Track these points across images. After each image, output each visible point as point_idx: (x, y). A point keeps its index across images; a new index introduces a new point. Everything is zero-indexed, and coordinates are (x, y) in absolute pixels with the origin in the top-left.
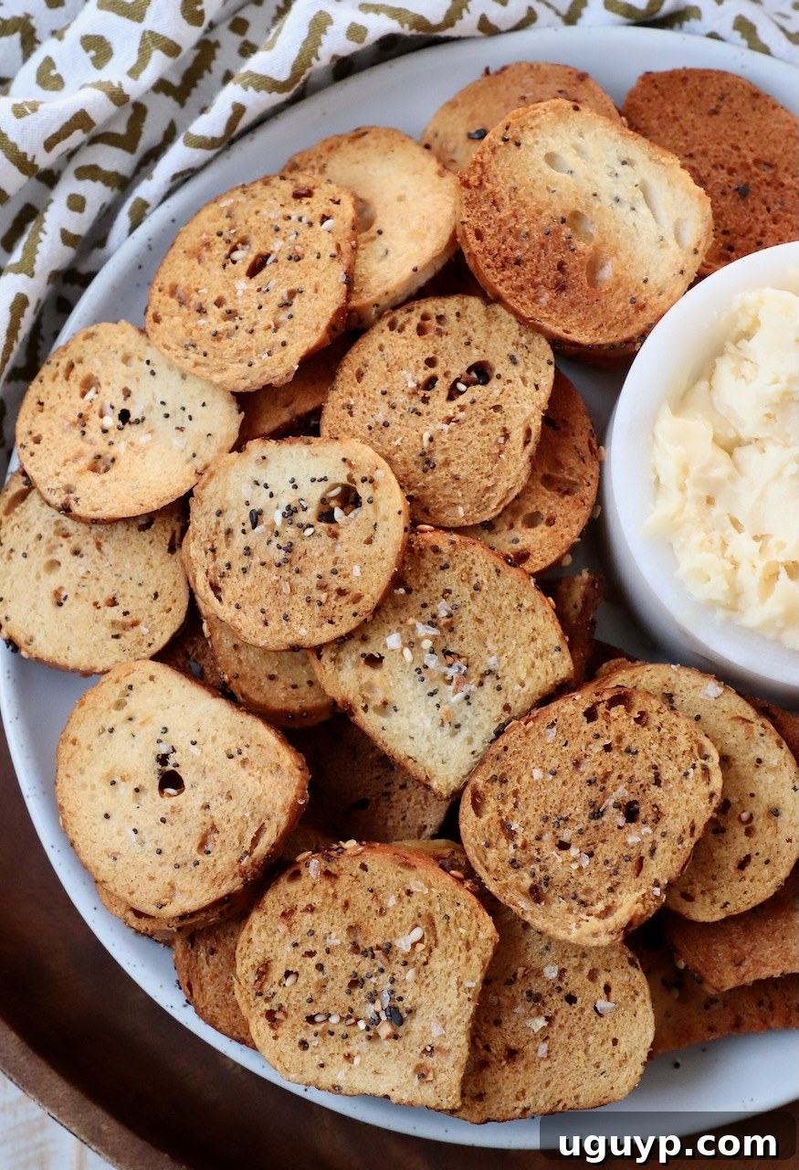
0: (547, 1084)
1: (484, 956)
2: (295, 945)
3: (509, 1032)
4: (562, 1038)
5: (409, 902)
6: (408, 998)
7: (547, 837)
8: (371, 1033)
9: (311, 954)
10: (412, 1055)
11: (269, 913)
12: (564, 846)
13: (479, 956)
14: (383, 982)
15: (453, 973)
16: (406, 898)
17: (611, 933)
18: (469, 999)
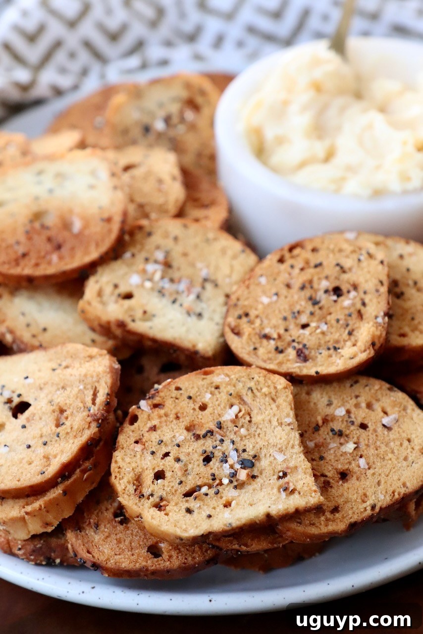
0: (379, 483)
1: (288, 400)
2: (153, 453)
3: (333, 461)
4: (372, 451)
5: (220, 393)
6: (249, 448)
7: (292, 327)
8: (235, 483)
9: (167, 455)
10: (271, 481)
11: (125, 446)
12: (304, 326)
13: (285, 401)
14: (228, 446)
15: (272, 419)
16: (216, 391)
17: (365, 351)
18: (292, 429)
